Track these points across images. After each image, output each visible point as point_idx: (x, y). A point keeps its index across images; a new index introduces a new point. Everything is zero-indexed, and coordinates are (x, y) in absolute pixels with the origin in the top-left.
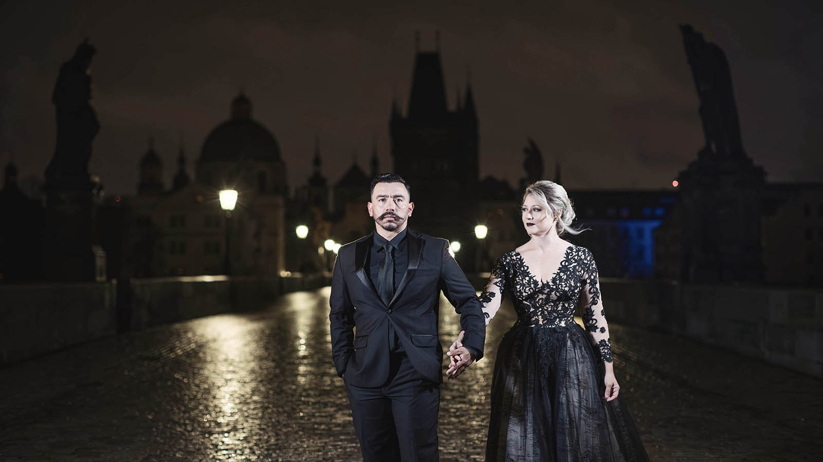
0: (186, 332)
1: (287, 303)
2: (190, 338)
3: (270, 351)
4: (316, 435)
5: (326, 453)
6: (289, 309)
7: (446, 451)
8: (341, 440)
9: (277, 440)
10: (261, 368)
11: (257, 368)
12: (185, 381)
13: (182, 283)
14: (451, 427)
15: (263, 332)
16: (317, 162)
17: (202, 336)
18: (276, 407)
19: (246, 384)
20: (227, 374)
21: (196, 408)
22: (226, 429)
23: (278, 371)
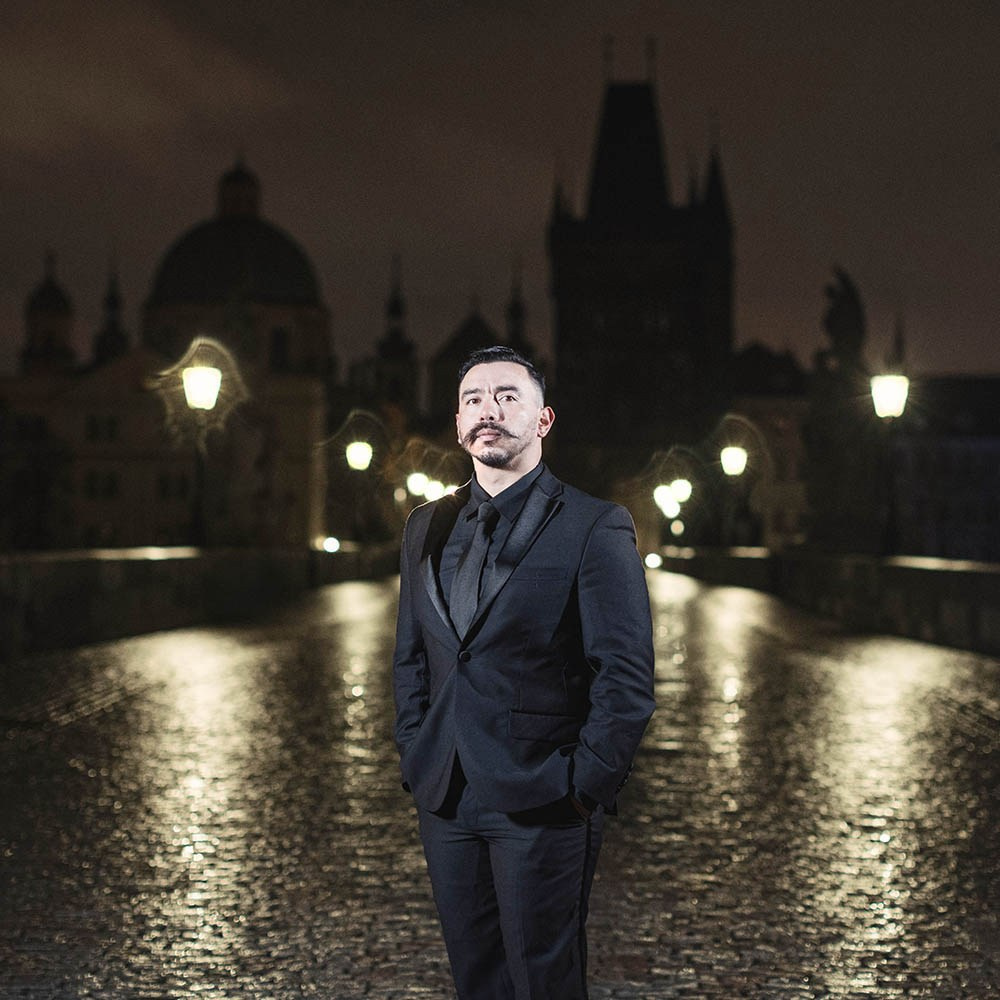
0: (103, 667)
1: (325, 606)
2: (111, 681)
3: (275, 712)
4: (356, 897)
5: (375, 940)
6: (329, 619)
7: (628, 940)
8: (408, 913)
9: (272, 909)
10: (253, 749)
11: (244, 750)
12: (91, 774)
13: (99, 562)
14: (645, 885)
15: (265, 668)
16: (396, 308)
17: (137, 676)
18: (277, 835)
19: (219, 784)
20: (180, 760)
21: (106, 834)
22: (164, 882)
23: (287, 755)
